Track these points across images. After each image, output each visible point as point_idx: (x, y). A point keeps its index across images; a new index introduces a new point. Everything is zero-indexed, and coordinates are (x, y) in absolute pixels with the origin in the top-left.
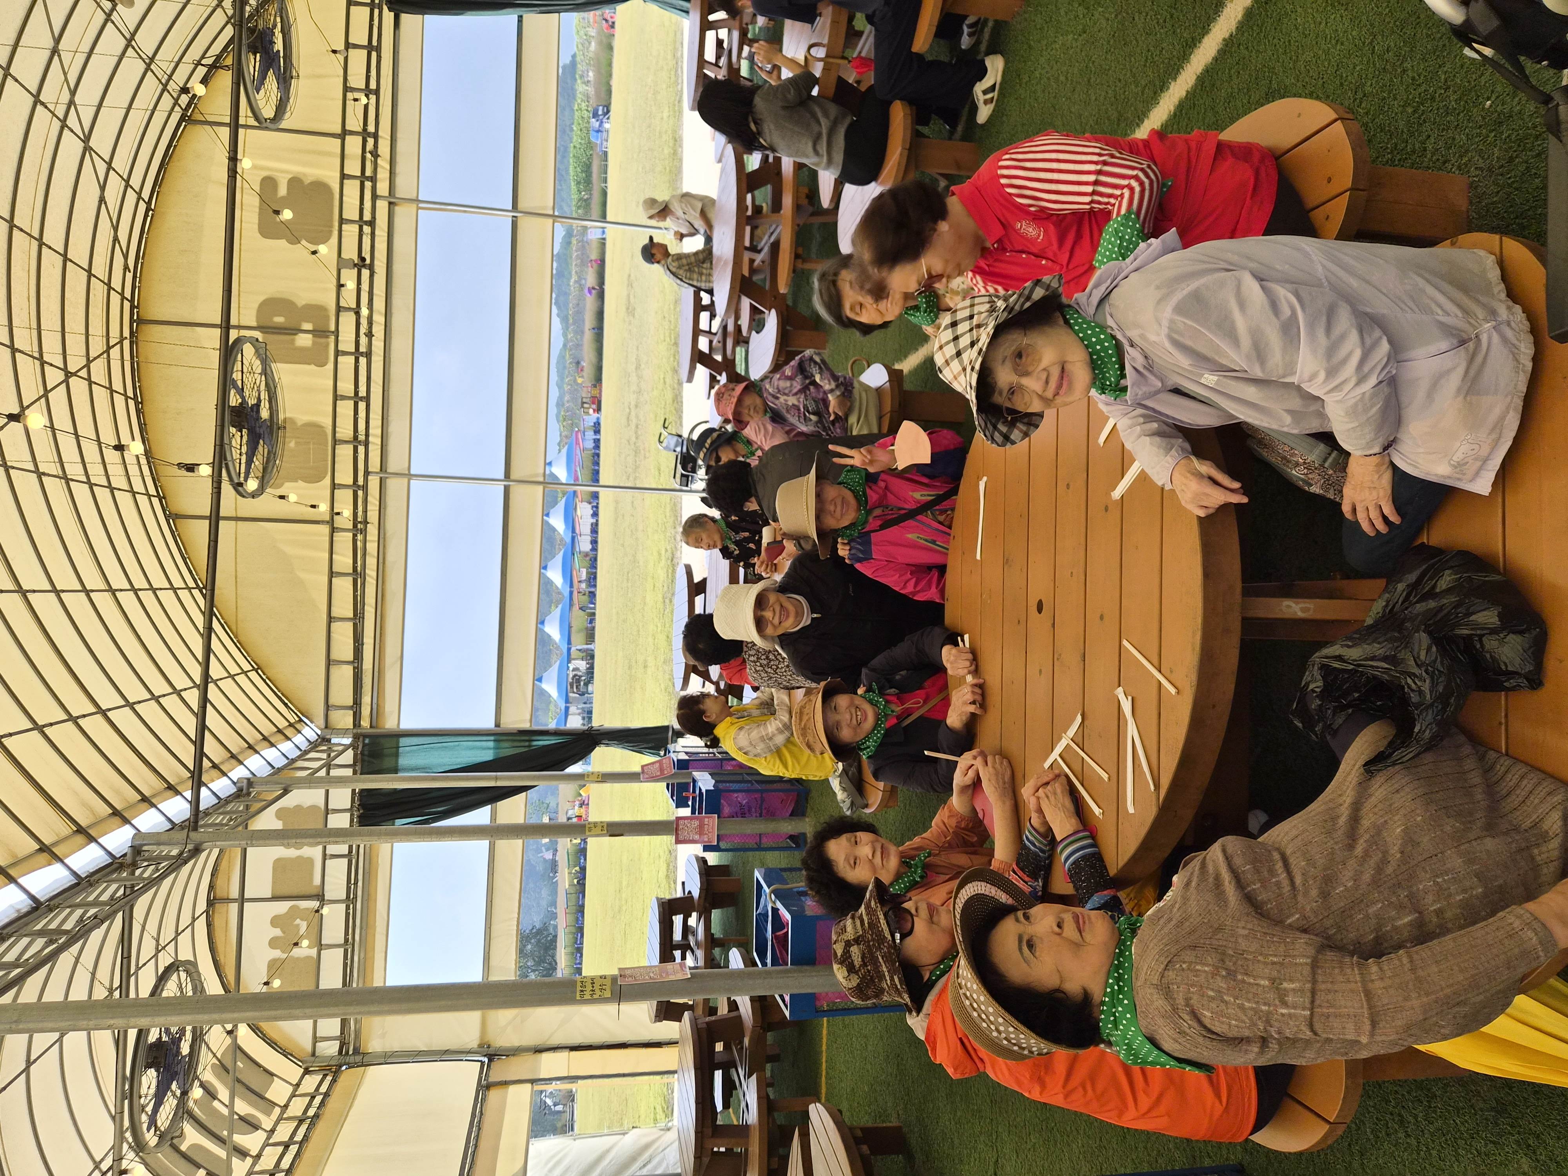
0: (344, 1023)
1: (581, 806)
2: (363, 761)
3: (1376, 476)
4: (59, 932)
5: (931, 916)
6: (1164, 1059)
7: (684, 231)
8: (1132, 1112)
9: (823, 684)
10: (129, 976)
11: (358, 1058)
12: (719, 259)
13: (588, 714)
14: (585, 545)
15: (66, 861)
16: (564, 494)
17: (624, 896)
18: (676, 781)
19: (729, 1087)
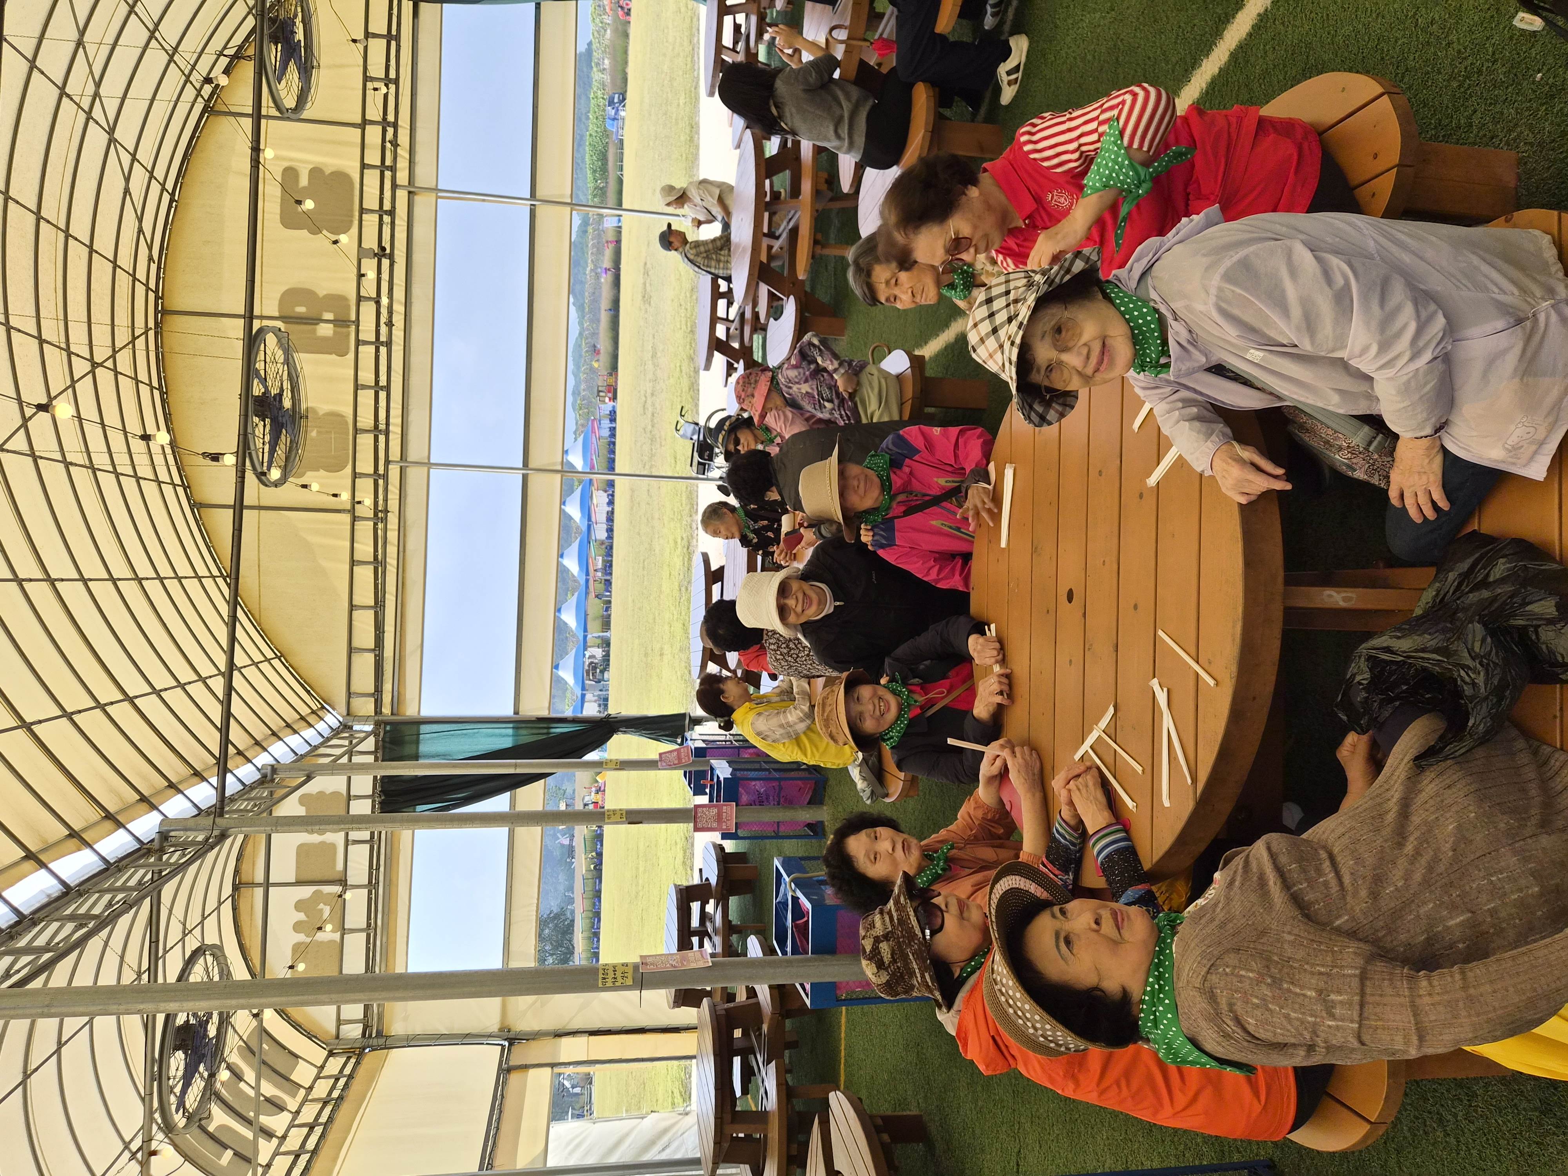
0: (367, 1008)
1: (597, 792)
2: (384, 748)
3: (1427, 461)
4: (88, 916)
5: (961, 912)
6: (1204, 1059)
7: (702, 219)
8: (1168, 1110)
9: (845, 674)
10: (157, 959)
11: (381, 1041)
12: (738, 246)
13: (604, 702)
14: (600, 533)
15: (95, 847)
16: (580, 482)
17: (640, 882)
18: (693, 769)
19: (748, 1074)
